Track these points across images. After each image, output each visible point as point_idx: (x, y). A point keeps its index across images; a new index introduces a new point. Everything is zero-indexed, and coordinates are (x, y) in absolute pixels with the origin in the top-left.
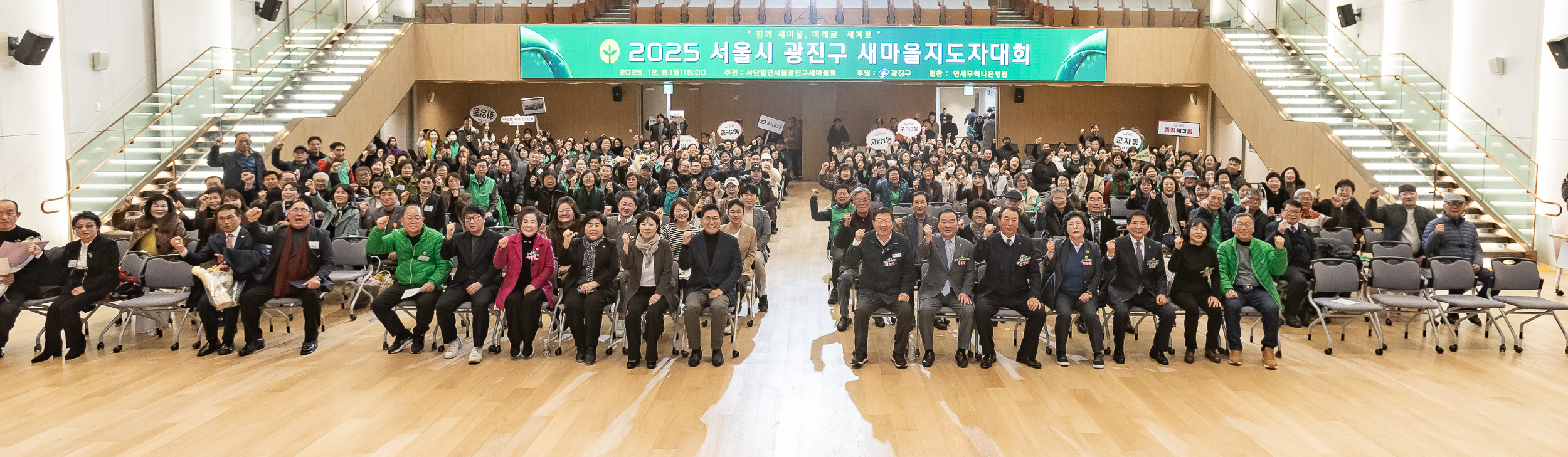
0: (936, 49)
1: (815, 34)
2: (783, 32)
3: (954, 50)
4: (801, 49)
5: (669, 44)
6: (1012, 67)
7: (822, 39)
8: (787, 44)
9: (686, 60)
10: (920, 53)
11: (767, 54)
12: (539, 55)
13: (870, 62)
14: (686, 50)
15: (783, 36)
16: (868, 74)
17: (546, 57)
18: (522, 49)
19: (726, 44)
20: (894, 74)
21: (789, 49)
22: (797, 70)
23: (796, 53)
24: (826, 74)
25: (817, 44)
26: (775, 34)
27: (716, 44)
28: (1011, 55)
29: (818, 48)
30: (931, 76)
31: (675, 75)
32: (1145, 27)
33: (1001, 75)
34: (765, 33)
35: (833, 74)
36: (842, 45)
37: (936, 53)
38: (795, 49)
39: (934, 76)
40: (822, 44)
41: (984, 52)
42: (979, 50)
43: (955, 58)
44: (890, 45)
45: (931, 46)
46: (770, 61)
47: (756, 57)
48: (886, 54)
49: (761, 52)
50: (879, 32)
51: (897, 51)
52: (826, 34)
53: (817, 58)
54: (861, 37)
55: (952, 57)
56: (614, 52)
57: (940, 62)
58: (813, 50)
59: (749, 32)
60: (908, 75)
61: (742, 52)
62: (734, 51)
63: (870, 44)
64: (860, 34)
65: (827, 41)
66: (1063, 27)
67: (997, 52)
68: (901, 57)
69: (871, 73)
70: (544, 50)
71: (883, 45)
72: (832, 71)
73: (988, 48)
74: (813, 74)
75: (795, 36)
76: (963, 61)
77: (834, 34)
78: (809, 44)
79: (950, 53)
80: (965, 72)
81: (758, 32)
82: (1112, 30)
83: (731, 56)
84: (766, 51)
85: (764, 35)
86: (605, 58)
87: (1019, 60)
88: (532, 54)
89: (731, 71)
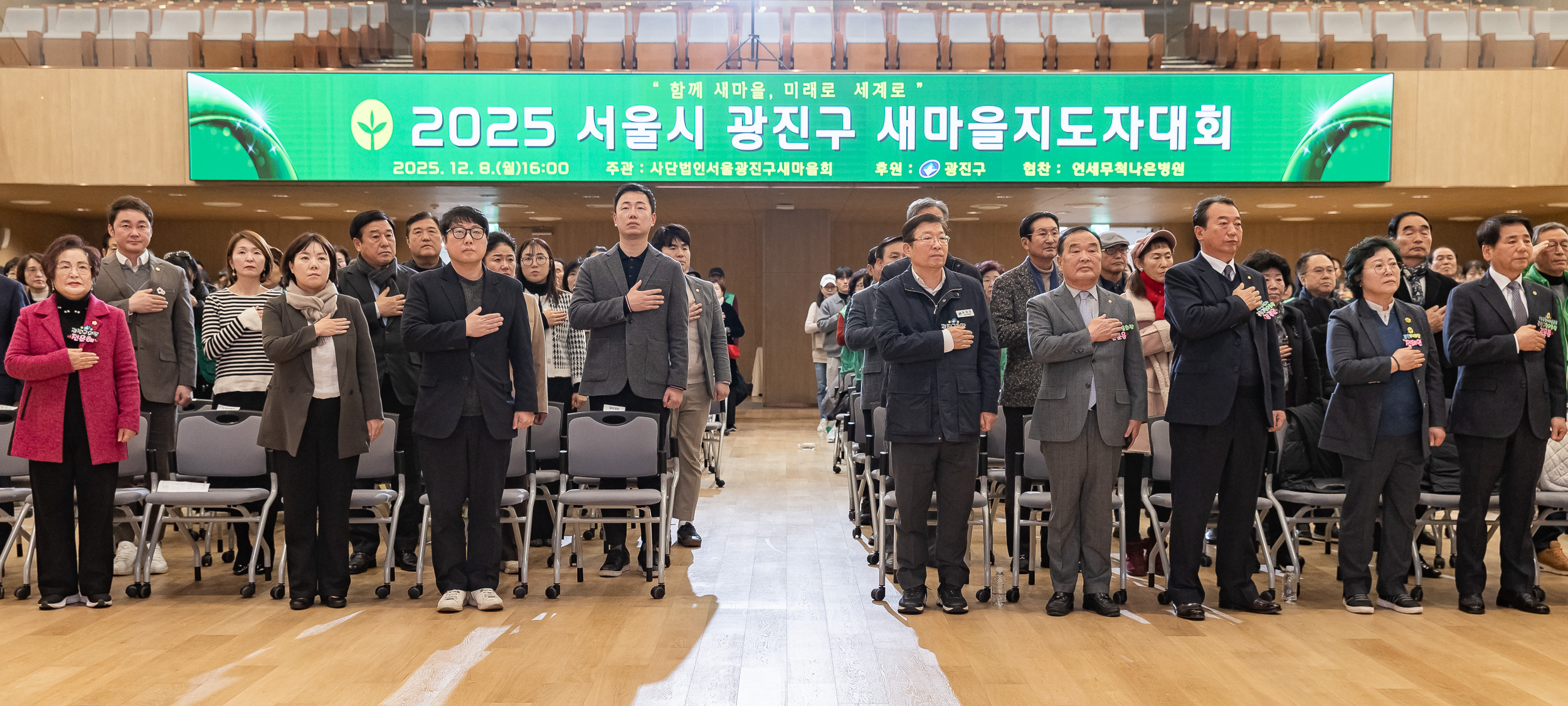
0: (1036, 119)
1: (790, 88)
2: (725, 84)
3: (1074, 119)
4: (761, 119)
5: (492, 110)
6: (1192, 153)
7: (803, 100)
8: (732, 109)
9: (529, 142)
10: (1004, 126)
11: (692, 130)
12: (226, 132)
13: (902, 147)
14: (529, 123)
15: (725, 95)
16: (897, 170)
17: (243, 136)
18: (193, 120)
19: (610, 110)
20: (951, 170)
21: (738, 120)
22: (753, 164)
23: (751, 129)
24: (812, 170)
25: (795, 110)
26: (709, 90)
27: (590, 110)
28: (1192, 131)
29: (795, 118)
30: (1027, 174)
31: (507, 173)
32: (1473, 68)
33: (1171, 171)
34: (688, 88)
35: (827, 169)
36: (846, 112)
37: (1038, 129)
38: (749, 121)
39: (1033, 174)
40: (804, 110)
41: (1136, 123)
42: (1125, 119)
43: (1077, 136)
44: (942, 111)
45: (1027, 111)
46: (699, 145)
47: (671, 136)
48: (935, 129)
49: (680, 127)
50: (920, 85)
51: (956, 123)
52: (811, 89)
53: (793, 138)
54: (884, 95)
55: (1070, 135)
56: (382, 126)
57: (1045, 146)
58: (786, 122)
59: (656, 85)
60: (979, 172)
61: (641, 127)
62: (625, 125)
63: (903, 109)
64: (881, 88)
65: (814, 104)
66: (1297, 71)
67: (1164, 123)
68: (965, 134)
69: (905, 169)
70: (238, 123)
71: (929, 111)
72: (824, 164)
73: (1144, 115)
74: (786, 170)
75: (749, 93)
76: (1092, 142)
77: (828, 89)
78: (777, 110)
79: (1065, 127)
80: (1096, 164)
81: (674, 85)
82: (1404, 75)
83: (620, 135)
84: (690, 125)
85: (686, 91)
86: (363, 139)
87: (1208, 139)
88: (214, 131)
89: (620, 166)
